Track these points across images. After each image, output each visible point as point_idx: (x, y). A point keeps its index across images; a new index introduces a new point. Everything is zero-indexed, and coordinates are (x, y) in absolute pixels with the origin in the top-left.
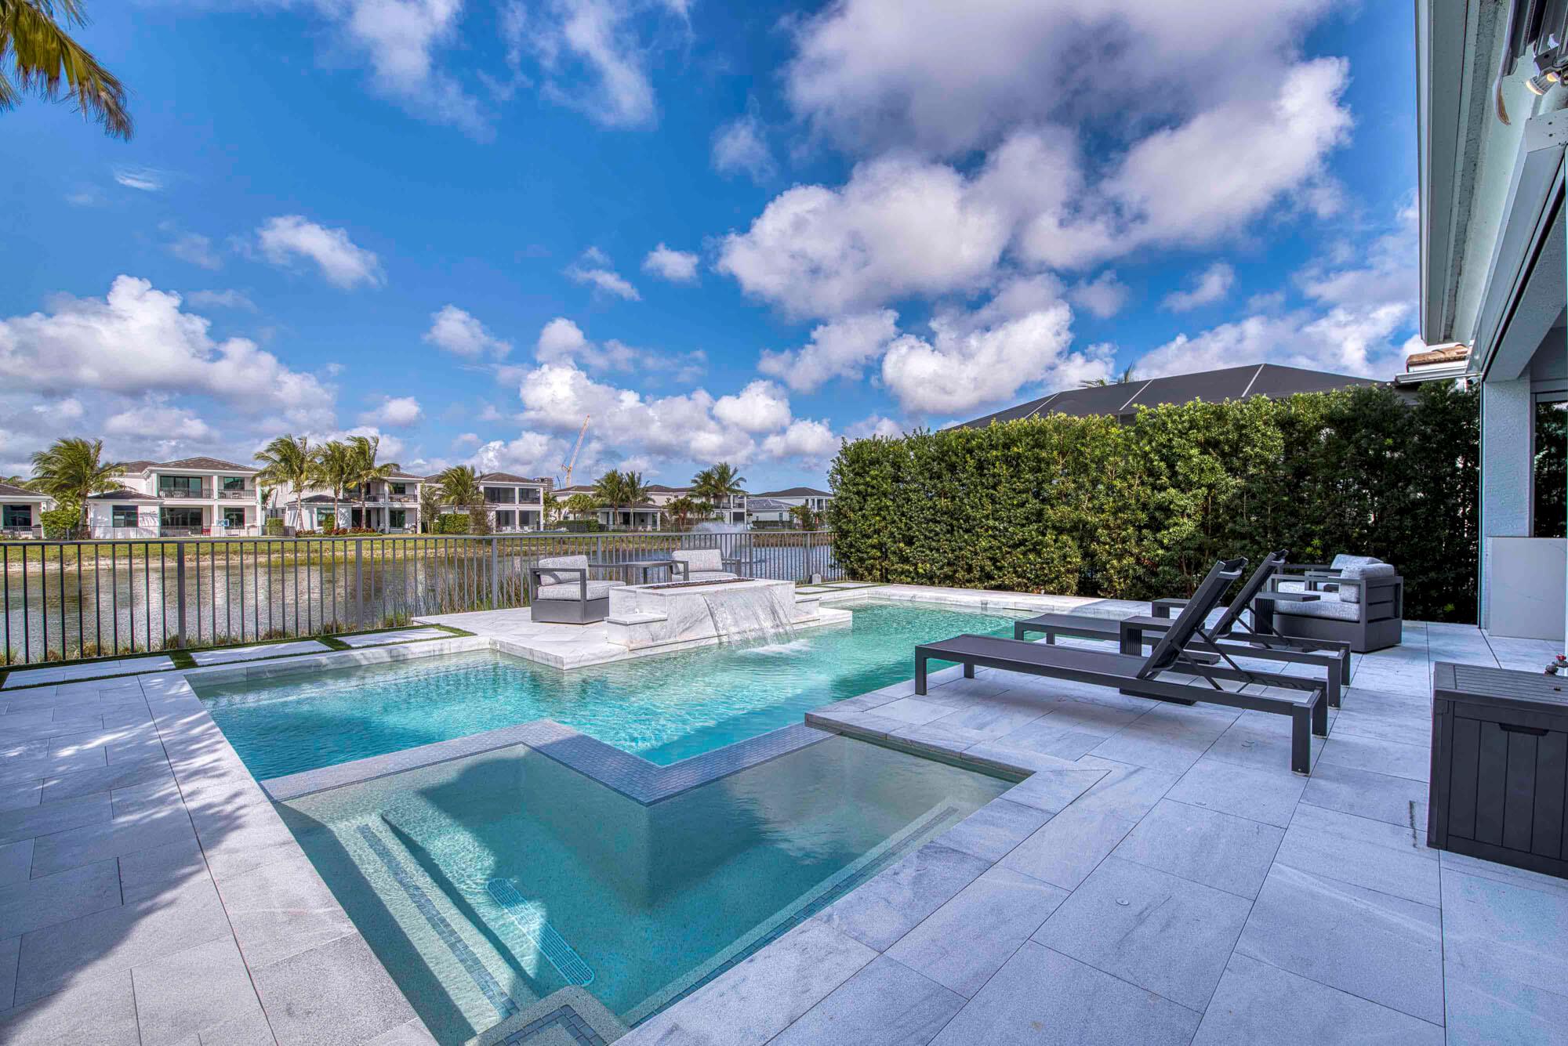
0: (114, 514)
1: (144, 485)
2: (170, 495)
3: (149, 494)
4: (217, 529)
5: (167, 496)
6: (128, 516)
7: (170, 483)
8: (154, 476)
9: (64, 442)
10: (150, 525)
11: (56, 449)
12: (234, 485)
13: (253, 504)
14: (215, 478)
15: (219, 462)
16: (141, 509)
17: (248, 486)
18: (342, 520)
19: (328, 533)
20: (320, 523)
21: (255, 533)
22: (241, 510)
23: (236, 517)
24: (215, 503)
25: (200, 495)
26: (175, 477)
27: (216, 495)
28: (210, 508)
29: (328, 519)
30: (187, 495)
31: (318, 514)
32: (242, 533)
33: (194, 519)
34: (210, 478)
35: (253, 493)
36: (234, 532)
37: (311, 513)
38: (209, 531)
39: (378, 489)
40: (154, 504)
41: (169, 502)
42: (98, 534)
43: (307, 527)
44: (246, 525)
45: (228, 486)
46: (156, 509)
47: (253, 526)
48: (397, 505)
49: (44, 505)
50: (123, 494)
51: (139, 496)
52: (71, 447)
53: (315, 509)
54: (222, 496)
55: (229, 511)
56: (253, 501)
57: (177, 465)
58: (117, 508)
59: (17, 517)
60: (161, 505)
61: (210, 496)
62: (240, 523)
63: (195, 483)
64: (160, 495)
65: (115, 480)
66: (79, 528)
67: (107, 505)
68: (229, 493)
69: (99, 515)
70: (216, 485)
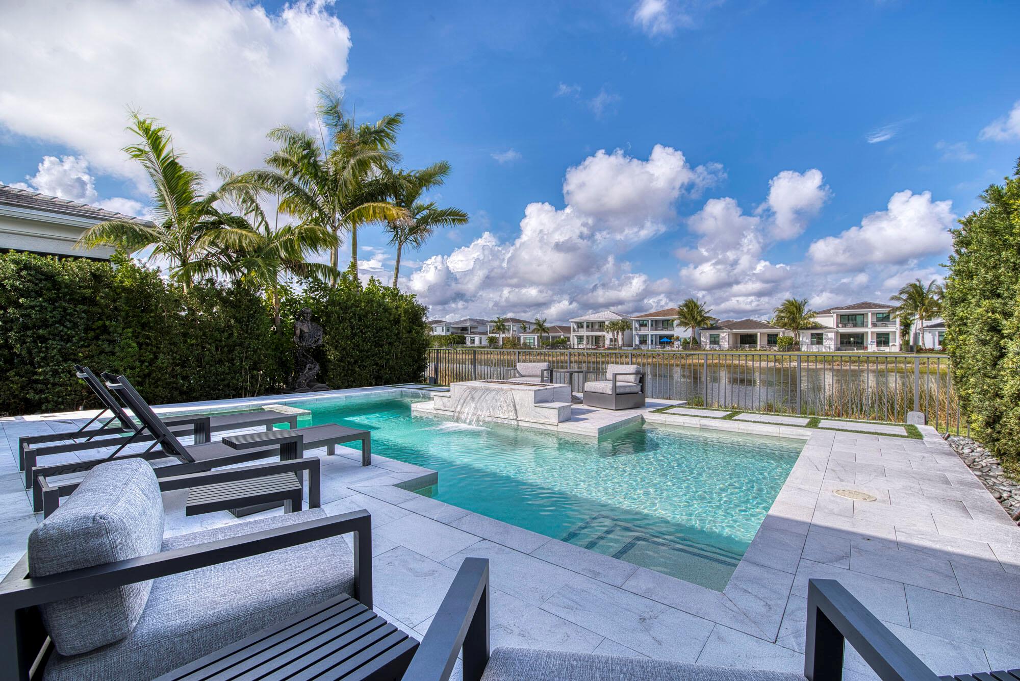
0: (812, 338)
1: (829, 321)
2: (845, 326)
3: (832, 326)
4: (872, 348)
5: (843, 327)
6: (818, 339)
7: (846, 319)
8: (835, 315)
9: (787, 301)
10: (830, 344)
11: (785, 305)
12: (884, 319)
13: (894, 330)
14: (870, 314)
15: (874, 304)
16: (825, 335)
17: (891, 318)
20: (940, 343)
21: (896, 349)
22: (887, 334)
23: (883, 340)
24: (870, 330)
25: (861, 325)
26: (848, 315)
27: (870, 325)
28: (867, 333)
30: (855, 326)
31: (939, 336)
32: (887, 349)
33: (859, 341)
34: (867, 314)
35: (895, 323)
36: (882, 348)
37: (934, 335)
38: (867, 348)
41: (842, 330)
42: (803, 349)
43: (929, 345)
44: (890, 344)
45: (879, 320)
47: (894, 345)
49: (781, 334)
50: (816, 327)
51: (826, 328)
52: (791, 303)
53: (937, 333)
54: (875, 325)
55: (879, 335)
56: (894, 328)
57: (848, 308)
58: (812, 335)
59: (772, 340)
60: (837, 333)
61: (867, 326)
62: (886, 343)
63: (859, 318)
64: (838, 326)
65: (812, 320)
66: (793, 345)
67: (808, 333)
68: (879, 324)
69: (805, 338)
70: (870, 319)
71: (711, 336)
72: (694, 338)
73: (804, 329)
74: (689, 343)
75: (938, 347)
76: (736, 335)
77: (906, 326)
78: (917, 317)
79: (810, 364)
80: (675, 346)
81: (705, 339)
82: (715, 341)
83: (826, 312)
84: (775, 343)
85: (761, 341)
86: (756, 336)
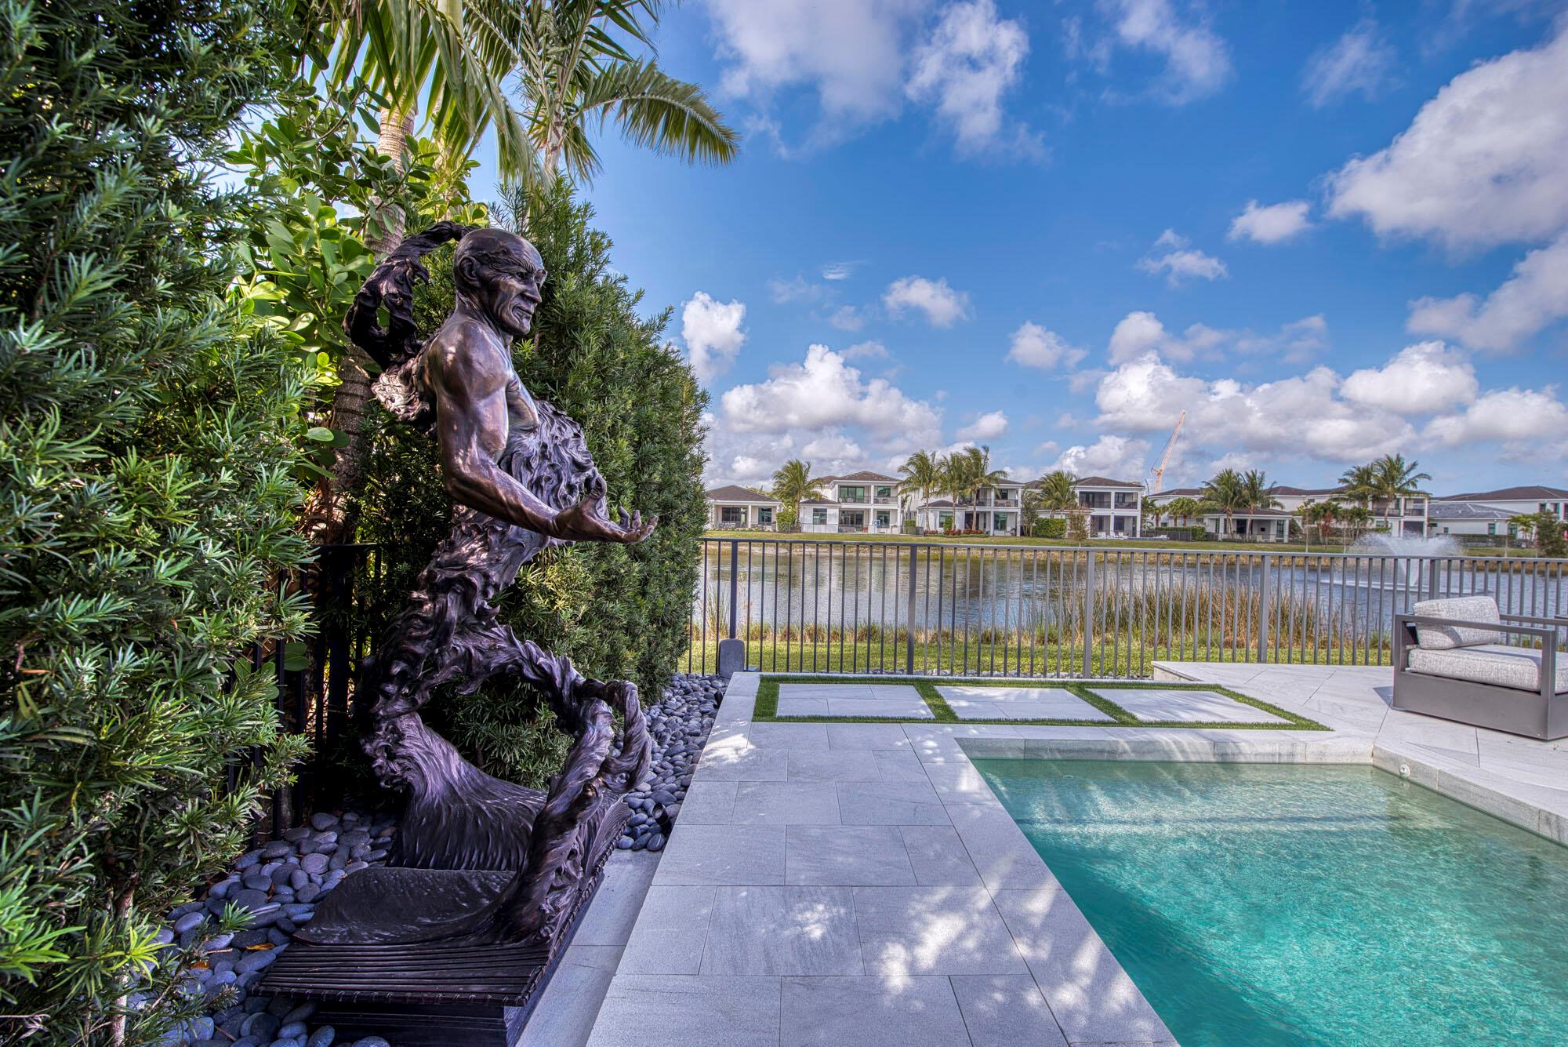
0: (814, 515)
1: (829, 493)
2: (846, 500)
3: (834, 500)
4: (872, 528)
5: (843, 502)
6: (821, 516)
8: (837, 487)
9: (790, 463)
10: (833, 523)
11: (786, 469)
12: (884, 493)
13: (896, 508)
14: (872, 488)
15: (876, 475)
16: (829, 511)
17: (893, 493)
18: (959, 524)
19: (947, 533)
20: (941, 525)
21: (896, 531)
22: (888, 513)
23: (884, 518)
24: (872, 507)
25: (861, 500)
26: (849, 487)
27: (872, 501)
28: (868, 510)
29: (947, 522)
30: (856, 501)
31: (941, 516)
32: (888, 531)
33: (858, 520)
34: (869, 487)
35: (896, 499)
36: (882, 530)
37: (935, 516)
38: (867, 529)
39: (985, 494)
40: (836, 508)
41: (844, 506)
42: (805, 529)
43: (932, 528)
44: (891, 525)
45: (880, 493)
46: (837, 511)
47: (895, 526)
48: (1001, 509)
49: (778, 508)
50: (819, 500)
51: (828, 502)
52: (794, 467)
53: (938, 513)
54: (876, 501)
55: (880, 513)
57: (851, 478)
58: (816, 510)
59: (764, 515)
60: (839, 509)
61: (868, 502)
62: (887, 523)
63: (860, 492)
64: (839, 501)
65: (814, 491)
67: (810, 508)
68: (881, 499)
69: (806, 515)
70: (873, 493)
73: (807, 503)
75: (938, 530)
83: (829, 482)
85: (753, 517)
86: (745, 510)
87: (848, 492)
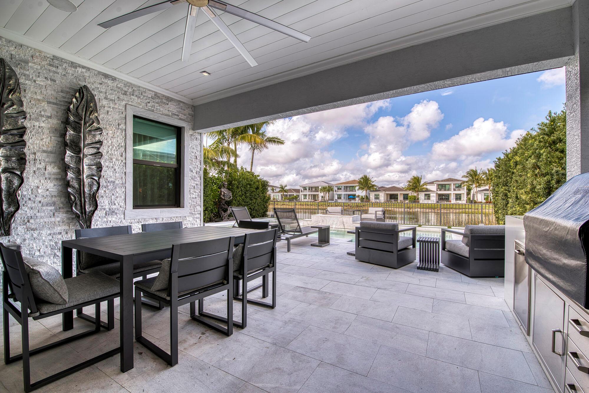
0: (425, 196)
1: (433, 188)
2: (440, 190)
3: (434, 190)
4: (453, 201)
6: (428, 197)
8: (436, 185)
9: (414, 177)
10: (434, 199)
11: (412, 179)
12: (459, 187)
13: (464, 192)
14: (452, 184)
15: (454, 179)
16: (431, 195)
17: (462, 186)
19: (487, 203)
20: (485, 199)
21: (464, 202)
22: (461, 194)
23: (458, 197)
24: (452, 193)
25: (449, 190)
26: (442, 185)
28: (451, 194)
30: (445, 190)
31: (484, 195)
32: (460, 202)
33: (446, 198)
35: (464, 189)
36: (458, 202)
37: (482, 195)
38: (451, 201)
40: (434, 193)
41: (439, 192)
42: (421, 202)
43: (479, 200)
44: (462, 199)
45: (456, 187)
46: (435, 195)
47: (463, 200)
49: (410, 194)
50: (427, 190)
51: (431, 191)
52: (415, 178)
53: (483, 194)
54: (454, 190)
55: (456, 195)
56: (463, 191)
57: (442, 181)
58: (425, 194)
59: (406, 197)
60: (437, 193)
61: (451, 190)
62: (460, 199)
63: (447, 187)
64: (437, 190)
65: (425, 186)
66: (415, 200)
67: (423, 194)
68: (457, 189)
69: (422, 196)
70: (452, 187)
71: (375, 195)
72: (366, 196)
73: (421, 191)
74: (364, 199)
75: (484, 201)
76: (387, 194)
77: (469, 190)
78: (474, 186)
79: (424, 209)
80: (357, 200)
81: (372, 196)
82: (377, 197)
83: (432, 183)
84: (407, 199)
85: (400, 198)
86: (397, 195)
87: (441, 186)
